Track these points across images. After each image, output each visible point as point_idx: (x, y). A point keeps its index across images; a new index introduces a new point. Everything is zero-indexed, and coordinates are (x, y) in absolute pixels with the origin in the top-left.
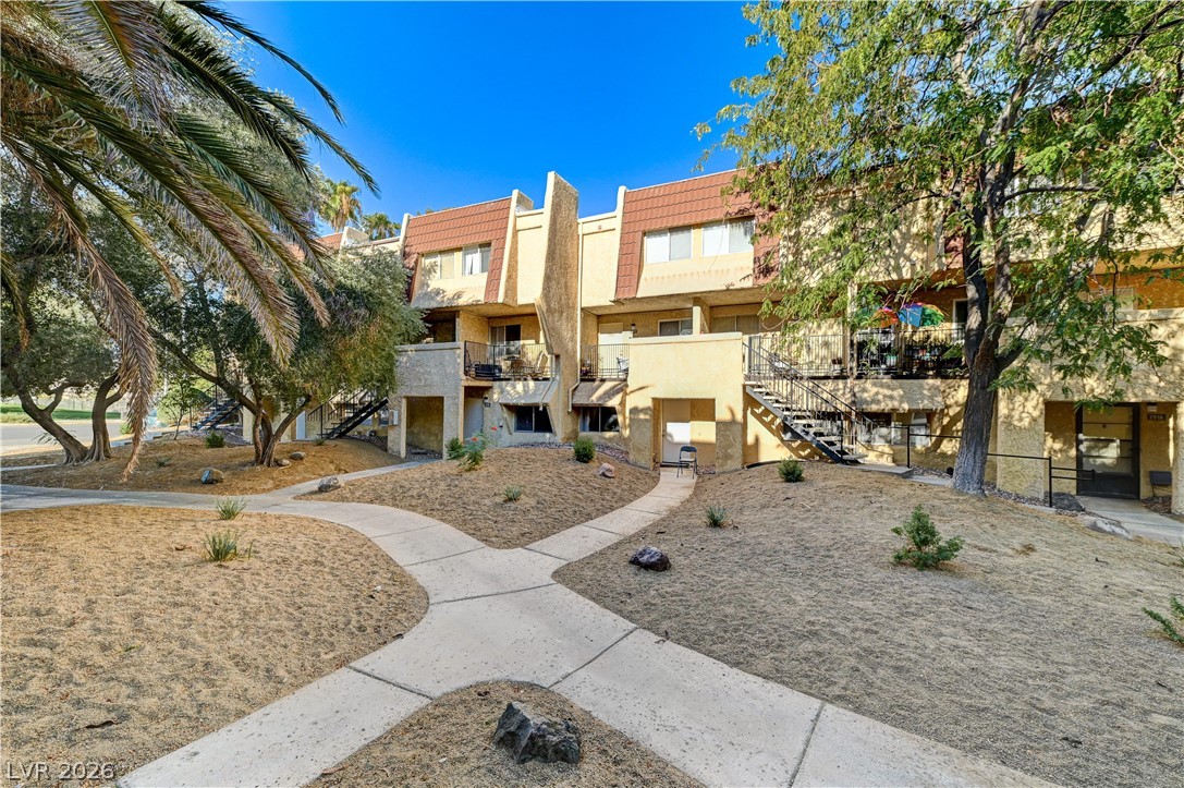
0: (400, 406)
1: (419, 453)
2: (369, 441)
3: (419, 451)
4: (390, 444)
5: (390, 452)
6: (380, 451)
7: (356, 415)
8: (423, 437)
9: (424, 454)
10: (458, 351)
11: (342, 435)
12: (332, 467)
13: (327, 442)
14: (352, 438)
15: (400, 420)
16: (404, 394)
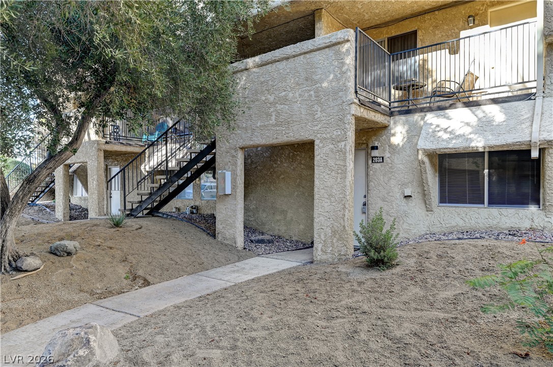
0: (235, 164)
1: (262, 241)
2: (190, 220)
3: (261, 237)
4: (219, 226)
5: (219, 237)
6: (204, 236)
7: (170, 182)
8: (263, 216)
9: (269, 242)
10: (347, 46)
11: (153, 212)
12: (122, 270)
13: (130, 222)
14: (168, 216)
15: (234, 187)
16: (242, 143)
